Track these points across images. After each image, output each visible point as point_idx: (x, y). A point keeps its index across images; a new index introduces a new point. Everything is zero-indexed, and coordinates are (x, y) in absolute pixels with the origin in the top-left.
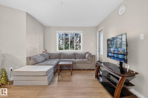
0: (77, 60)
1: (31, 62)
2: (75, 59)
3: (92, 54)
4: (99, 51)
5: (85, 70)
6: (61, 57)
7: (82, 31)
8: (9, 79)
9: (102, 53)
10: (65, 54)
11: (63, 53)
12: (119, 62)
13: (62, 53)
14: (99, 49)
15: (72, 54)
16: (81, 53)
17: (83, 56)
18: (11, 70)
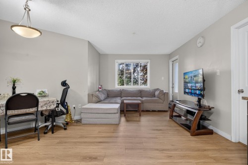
0: (144, 99)
1: (94, 99)
2: (141, 97)
3: (164, 91)
4: (173, 88)
5: (155, 111)
6: (123, 95)
7: (149, 60)
8: (73, 117)
9: (176, 90)
10: (127, 91)
11: (126, 90)
12: (197, 98)
13: (123, 90)
14: (173, 84)
15: (136, 91)
16: (148, 90)
17: (152, 94)
18: (74, 108)
